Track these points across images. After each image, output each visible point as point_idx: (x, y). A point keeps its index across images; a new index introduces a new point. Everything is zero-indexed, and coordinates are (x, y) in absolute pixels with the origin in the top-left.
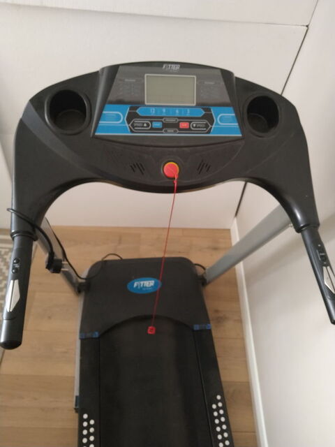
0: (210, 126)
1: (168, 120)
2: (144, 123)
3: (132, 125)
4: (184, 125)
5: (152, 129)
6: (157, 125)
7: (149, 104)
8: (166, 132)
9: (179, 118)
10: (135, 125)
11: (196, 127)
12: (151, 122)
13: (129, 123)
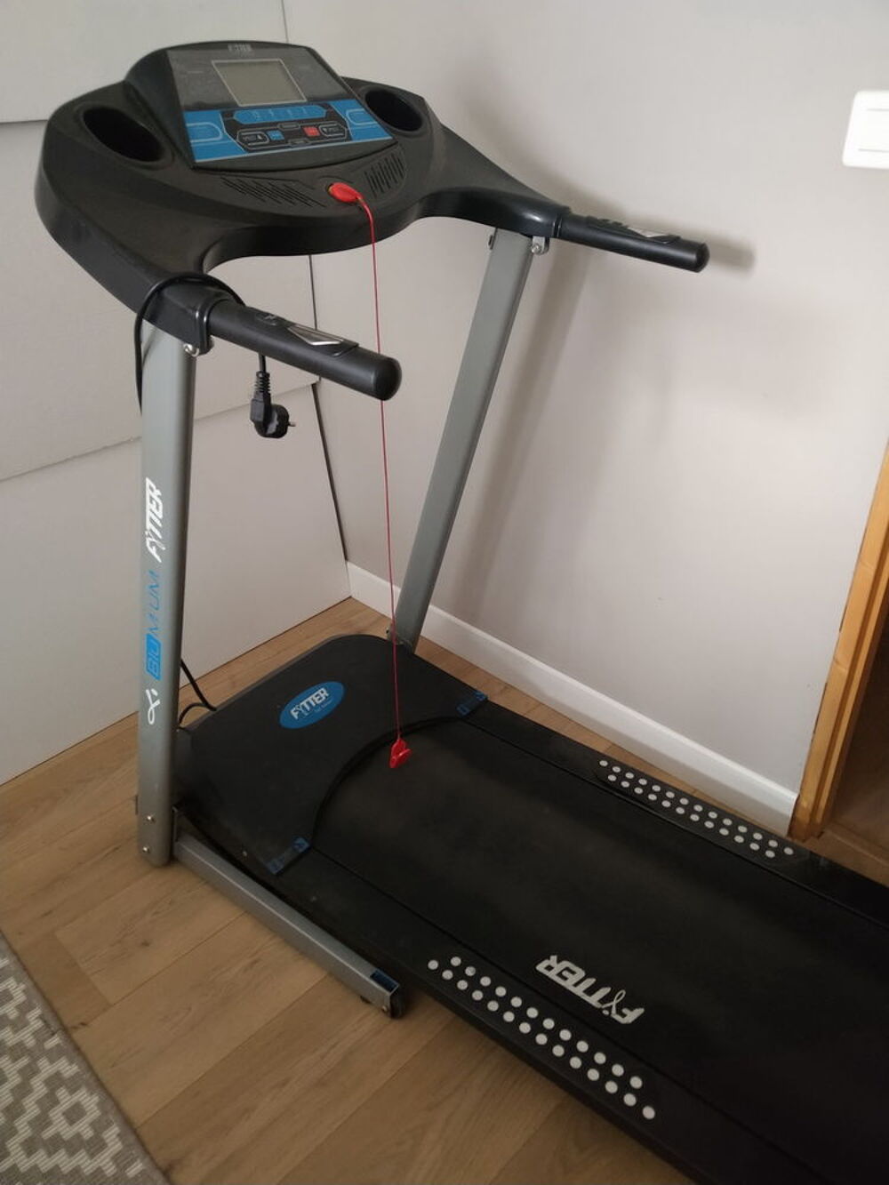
0: (346, 130)
1: (287, 127)
2: (256, 135)
3: (241, 140)
4: (311, 131)
5: (272, 142)
6: (276, 135)
7: (245, 105)
8: (294, 144)
9: (300, 121)
10: (245, 139)
11: (328, 133)
12: (265, 131)
13: (235, 138)
